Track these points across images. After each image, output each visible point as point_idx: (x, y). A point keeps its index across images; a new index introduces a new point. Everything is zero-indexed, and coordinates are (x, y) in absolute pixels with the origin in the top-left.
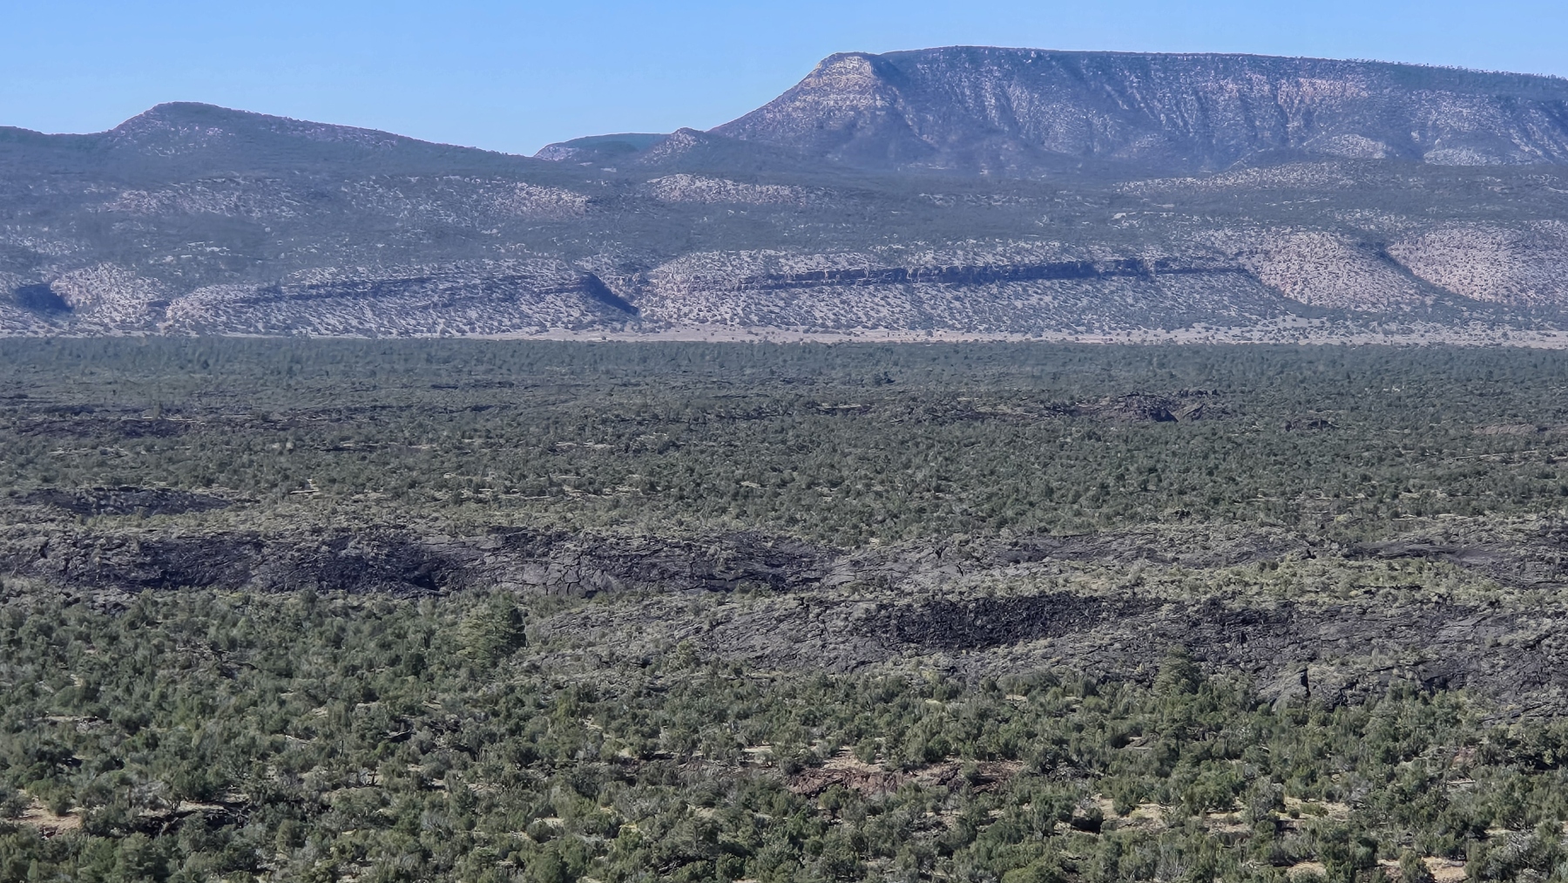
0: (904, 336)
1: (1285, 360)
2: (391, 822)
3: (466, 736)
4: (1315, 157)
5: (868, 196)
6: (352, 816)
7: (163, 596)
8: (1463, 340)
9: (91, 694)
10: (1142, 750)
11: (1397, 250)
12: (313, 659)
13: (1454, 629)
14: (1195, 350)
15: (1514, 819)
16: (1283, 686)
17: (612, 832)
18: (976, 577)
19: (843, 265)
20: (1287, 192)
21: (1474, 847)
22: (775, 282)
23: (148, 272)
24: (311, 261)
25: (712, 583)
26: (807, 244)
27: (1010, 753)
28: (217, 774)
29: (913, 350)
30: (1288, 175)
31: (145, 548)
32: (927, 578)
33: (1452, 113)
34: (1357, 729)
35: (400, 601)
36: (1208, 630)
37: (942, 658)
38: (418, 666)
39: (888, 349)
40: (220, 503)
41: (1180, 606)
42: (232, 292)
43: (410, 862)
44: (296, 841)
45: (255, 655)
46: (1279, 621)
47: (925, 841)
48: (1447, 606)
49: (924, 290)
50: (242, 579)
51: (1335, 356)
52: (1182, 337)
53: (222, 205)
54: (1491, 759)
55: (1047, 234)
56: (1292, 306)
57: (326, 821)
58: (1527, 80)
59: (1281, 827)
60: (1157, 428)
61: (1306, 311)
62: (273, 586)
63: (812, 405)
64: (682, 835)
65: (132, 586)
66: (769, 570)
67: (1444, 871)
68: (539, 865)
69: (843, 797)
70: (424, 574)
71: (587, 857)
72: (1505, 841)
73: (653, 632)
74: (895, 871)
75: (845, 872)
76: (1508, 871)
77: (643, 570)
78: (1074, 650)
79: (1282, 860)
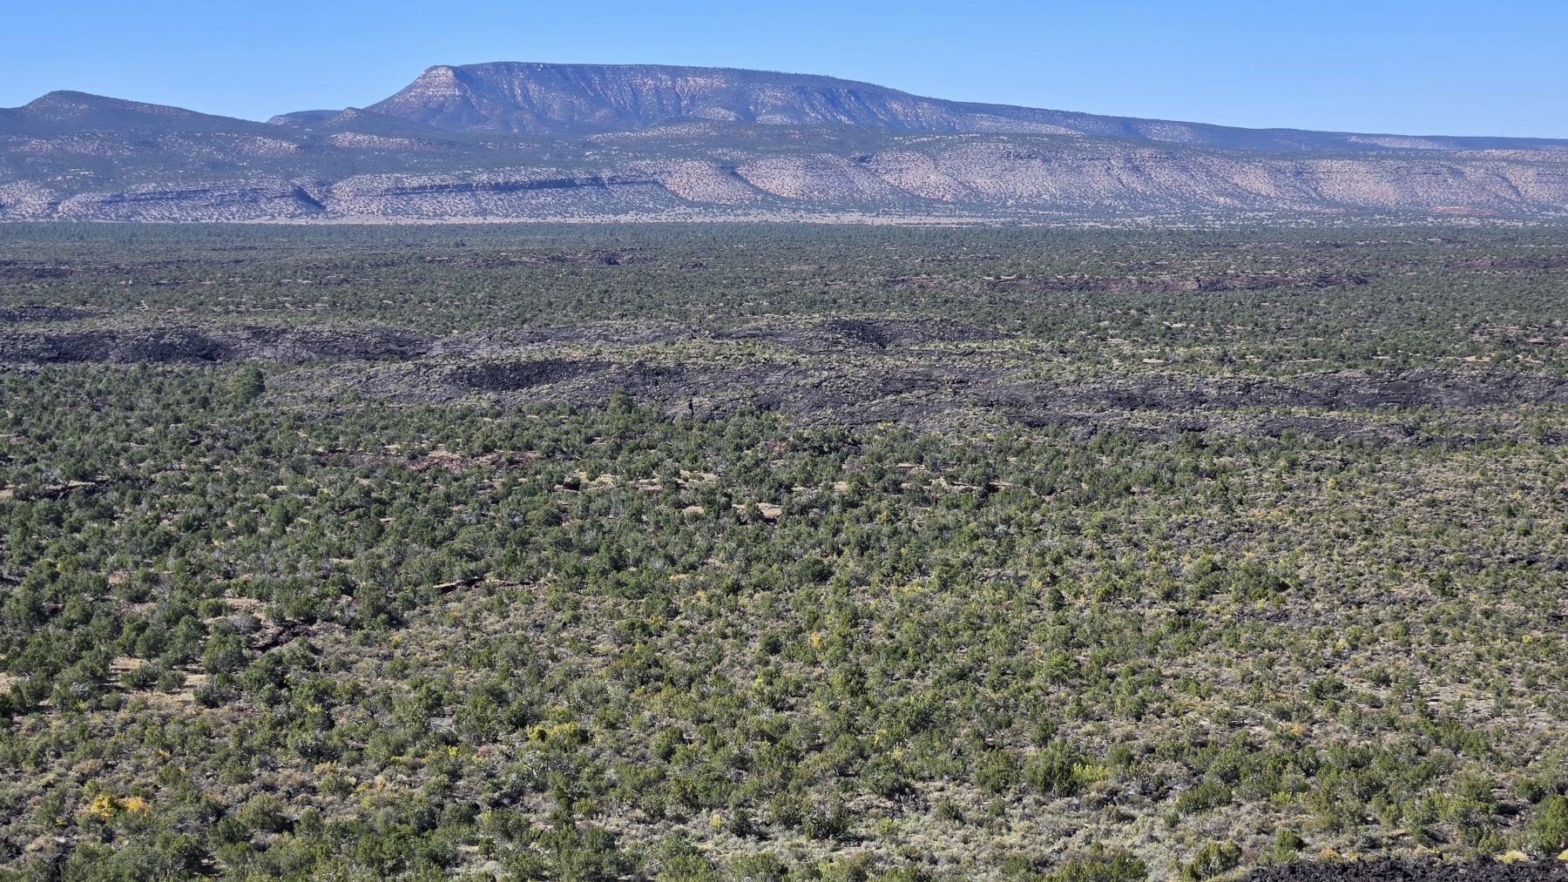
0: (471, 220)
1: (679, 230)
2: (190, 490)
3: (232, 442)
4: (696, 120)
5: (451, 144)
6: (168, 486)
7: (59, 367)
8: (778, 219)
9: (18, 421)
10: (601, 444)
11: (741, 171)
12: (146, 401)
13: (773, 378)
14: (630, 226)
15: (808, 481)
16: (680, 409)
17: (314, 492)
18: (510, 351)
19: (438, 181)
20: (680, 139)
21: (785, 498)
22: (400, 192)
23: (47, 185)
24: (140, 180)
25: (370, 357)
26: (417, 170)
27: (529, 447)
28: (91, 465)
29: (476, 228)
30: (682, 130)
31: (48, 340)
32: (484, 352)
33: (771, 95)
34: (720, 433)
35: (195, 368)
36: (637, 379)
37: (492, 395)
38: (205, 403)
39: (463, 227)
40: (90, 314)
41: (621, 366)
42: (97, 197)
43: (201, 511)
44: (136, 501)
45: (112, 399)
46: (676, 373)
47: (484, 496)
48: (770, 365)
49: (482, 195)
50: (105, 356)
51: (707, 228)
52: (623, 219)
53: (90, 148)
54: (795, 449)
55: (548, 164)
56: (684, 201)
57: (154, 490)
58: (813, 77)
59: (678, 487)
60: (609, 269)
61: (692, 204)
62: (123, 360)
63: (422, 258)
64: (352, 494)
65: (41, 361)
66: (398, 348)
67: (769, 510)
68: (273, 512)
69: (439, 472)
70: (209, 352)
71: (300, 507)
72: (803, 494)
73: (335, 383)
74: (467, 512)
75: (441, 513)
76: (804, 510)
77: (329, 349)
78: (563, 390)
79: (680, 505)
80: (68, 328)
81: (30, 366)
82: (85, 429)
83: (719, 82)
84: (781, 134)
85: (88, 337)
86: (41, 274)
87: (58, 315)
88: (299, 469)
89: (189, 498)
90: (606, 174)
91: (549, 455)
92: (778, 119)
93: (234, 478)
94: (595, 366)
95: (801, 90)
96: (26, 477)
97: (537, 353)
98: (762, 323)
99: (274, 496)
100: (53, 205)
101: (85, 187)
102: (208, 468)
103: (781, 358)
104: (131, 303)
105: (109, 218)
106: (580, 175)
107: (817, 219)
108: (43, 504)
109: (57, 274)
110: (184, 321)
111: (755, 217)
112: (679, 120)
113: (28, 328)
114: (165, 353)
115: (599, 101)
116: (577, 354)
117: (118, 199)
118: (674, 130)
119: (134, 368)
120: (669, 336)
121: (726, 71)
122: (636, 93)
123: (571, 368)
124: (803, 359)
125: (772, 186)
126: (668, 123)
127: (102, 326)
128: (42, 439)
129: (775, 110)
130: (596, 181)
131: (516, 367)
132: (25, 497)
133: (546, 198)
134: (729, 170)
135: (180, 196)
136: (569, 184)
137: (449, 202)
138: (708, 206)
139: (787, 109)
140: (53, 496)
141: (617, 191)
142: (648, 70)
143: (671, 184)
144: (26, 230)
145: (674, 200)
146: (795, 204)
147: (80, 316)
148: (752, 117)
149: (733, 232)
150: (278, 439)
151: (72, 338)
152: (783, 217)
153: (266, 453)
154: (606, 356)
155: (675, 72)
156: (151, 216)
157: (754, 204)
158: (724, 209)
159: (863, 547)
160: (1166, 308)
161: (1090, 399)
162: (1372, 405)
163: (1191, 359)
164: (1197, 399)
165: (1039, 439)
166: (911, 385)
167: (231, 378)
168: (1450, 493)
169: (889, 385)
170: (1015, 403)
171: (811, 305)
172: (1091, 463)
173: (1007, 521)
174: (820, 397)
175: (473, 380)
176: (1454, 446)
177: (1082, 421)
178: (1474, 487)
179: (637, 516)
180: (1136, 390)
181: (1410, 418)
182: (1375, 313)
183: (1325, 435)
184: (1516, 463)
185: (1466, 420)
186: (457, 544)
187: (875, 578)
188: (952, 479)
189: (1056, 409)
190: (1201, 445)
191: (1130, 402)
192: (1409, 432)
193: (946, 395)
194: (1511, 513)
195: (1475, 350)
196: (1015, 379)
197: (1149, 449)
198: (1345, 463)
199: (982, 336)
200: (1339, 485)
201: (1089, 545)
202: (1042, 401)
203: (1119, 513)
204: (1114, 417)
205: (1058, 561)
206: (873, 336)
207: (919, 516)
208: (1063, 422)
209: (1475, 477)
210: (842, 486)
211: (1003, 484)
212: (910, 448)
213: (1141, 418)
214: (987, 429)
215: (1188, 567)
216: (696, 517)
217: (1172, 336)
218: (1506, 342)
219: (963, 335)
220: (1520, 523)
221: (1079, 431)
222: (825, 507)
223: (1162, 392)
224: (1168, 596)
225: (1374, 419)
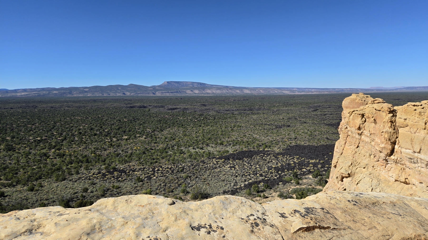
1: (187, 96)
3: (147, 115)
4: (189, 86)
5: (167, 88)
7: (131, 109)
10: (181, 115)
12: (139, 111)
13: (196, 109)
14: (183, 96)
17: (155, 120)
21: (197, 119)
22: (162, 93)
23: (130, 92)
24: (138, 92)
25: (160, 107)
27: (174, 115)
28: (134, 117)
31: (130, 106)
32: (170, 107)
35: (144, 109)
36: (184, 109)
37: (171, 111)
38: (145, 112)
39: (168, 96)
44: (138, 121)
45: (136, 111)
49: (170, 93)
50: (135, 108)
51: (190, 96)
54: (198, 115)
55: (176, 90)
57: (140, 120)
58: (199, 82)
60: (181, 100)
63: (164, 99)
64: (158, 120)
66: (162, 107)
67: (196, 121)
68: (151, 121)
69: (166, 118)
70: (145, 107)
71: (153, 121)
72: (199, 119)
73: (157, 110)
74: (169, 121)
75: (166, 121)
76: (199, 120)
77: (156, 107)
78: (178, 110)
79: (188, 120)
80: (132, 105)
81: (128, 109)
82: (134, 114)
83: (191, 83)
84: (196, 87)
85: (134, 106)
86: (129, 100)
87: (131, 104)
88: (153, 118)
89: (143, 120)
90: (181, 91)
91: (176, 116)
92: (196, 86)
93: (147, 118)
94: (180, 108)
95: (198, 84)
96: (128, 119)
97: (175, 107)
98: (195, 104)
99: (151, 120)
100: (130, 94)
101: (133, 92)
102: (145, 118)
103: (196, 107)
104: (138, 103)
105: (136, 95)
106: (179, 91)
107: (200, 95)
108: (130, 121)
109: (131, 100)
110: (143, 104)
111: (194, 95)
112: (187, 86)
113: (128, 105)
114: (141, 107)
115: (180, 85)
116: (179, 107)
117: (136, 94)
118: (187, 87)
119: (138, 109)
120: (187, 105)
121: (191, 82)
122: (183, 84)
123: (178, 108)
124: (199, 107)
125: (196, 92)
126: (186, 87)
127: (135, 105)
128: (130, 115)
129: (196, 85)
130: (180, 92)
131: (173, 108)
132: (128, 120)
133: (176, 93)
134: (192, 91)
135: (142, 93)
136: (178, 92)
137: (167, 93)
138: (190, 94)
139: (197, 85)
140: (131, 120)
141: (182, 93)
142: (184, 82)
143: (187, 92)
144: (128, 96)
145: (187, 93)
146: (198, 94)
147: (133, 104)
148: (194, 86)
149: (192, 96)
150: (151, 115)
151: (132, 106)
152: (197, 95)
153: (150, 116)
154: (181, 107)
155: (187, 82)
156: (139, 95)
157: (194, 94)
158: (191, 94)
159: (204, 124)
160: (230, 103)
161: (224, 110)
162: (248, 111)
163: (233, 107)
164: (233, 110)
165: (219, 114)
166: (208, 110)
167: (147, 109)
168: (255, 118)
169: (206, 110)
170: (217, 111)
171: (199, 103)
172: (224, 116)
173: (216, 121)
174: (200, 111)
175: (169, 109)
176: (255, 114)
177: (223, 112)
178: (257, 118)
179: (184, 121)
180: (228, 110)
181: (252, 112)
182: (248, 103)
183: (244, 113)
184: (261, 116)
185: (256, 112)
186: (168, 124)
187: (205, 126)
188: (212, 118)
189: (221, 111)
190: (233, 114)
191: (227, 111)
192: (252, 113)
193: (211, 110)
194: (260, 120)
195: (257, 106)
196: (217, 109)
197: (229, 115)
198: (246, 116)
199: (214, 105)
200: (246, 118)
201: (224, 123)
202: (219, 111)
203: (226, 120)
204: (226, 112)
205: (221, 125)
206: (205, 105)
207: (209, 121)
208: (221, 113)
209: (257, 117)
210: (202, 118)
211: (216, 118)
212: (208, 115)
213: (228, 112)
214: (215, 113)
215: (232, 125)
216: (189, 121)
217: (231, 105)
218: (260, 105)
219: (212, 105)
220: (261, 121)
221: (223, 113)
222: (201, 120)
223: (230, 110)
224: (231, 128)
225: (248, 112)
